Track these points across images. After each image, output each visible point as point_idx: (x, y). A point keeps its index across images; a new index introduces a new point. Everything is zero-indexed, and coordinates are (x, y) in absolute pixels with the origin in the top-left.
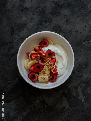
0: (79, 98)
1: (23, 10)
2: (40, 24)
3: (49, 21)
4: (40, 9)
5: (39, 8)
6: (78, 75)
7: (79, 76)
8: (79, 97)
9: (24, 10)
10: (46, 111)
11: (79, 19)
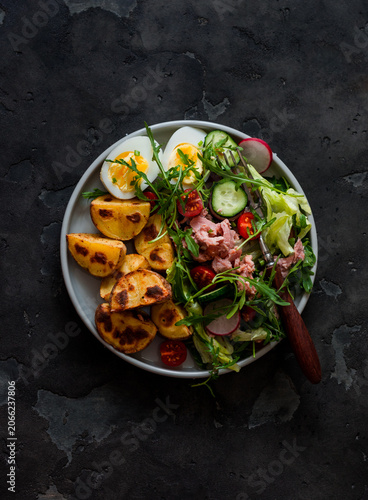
0: (333, 375)
1: (129, 60)
2: (194, 111)
3: (226, 100)
4: (192, 56)
5: (188, 54)
6: (329, 293)
7: (333, 297)
8: (333, 371)
9: (134, 58)
10: (217, 425)
11: (331, 92)
